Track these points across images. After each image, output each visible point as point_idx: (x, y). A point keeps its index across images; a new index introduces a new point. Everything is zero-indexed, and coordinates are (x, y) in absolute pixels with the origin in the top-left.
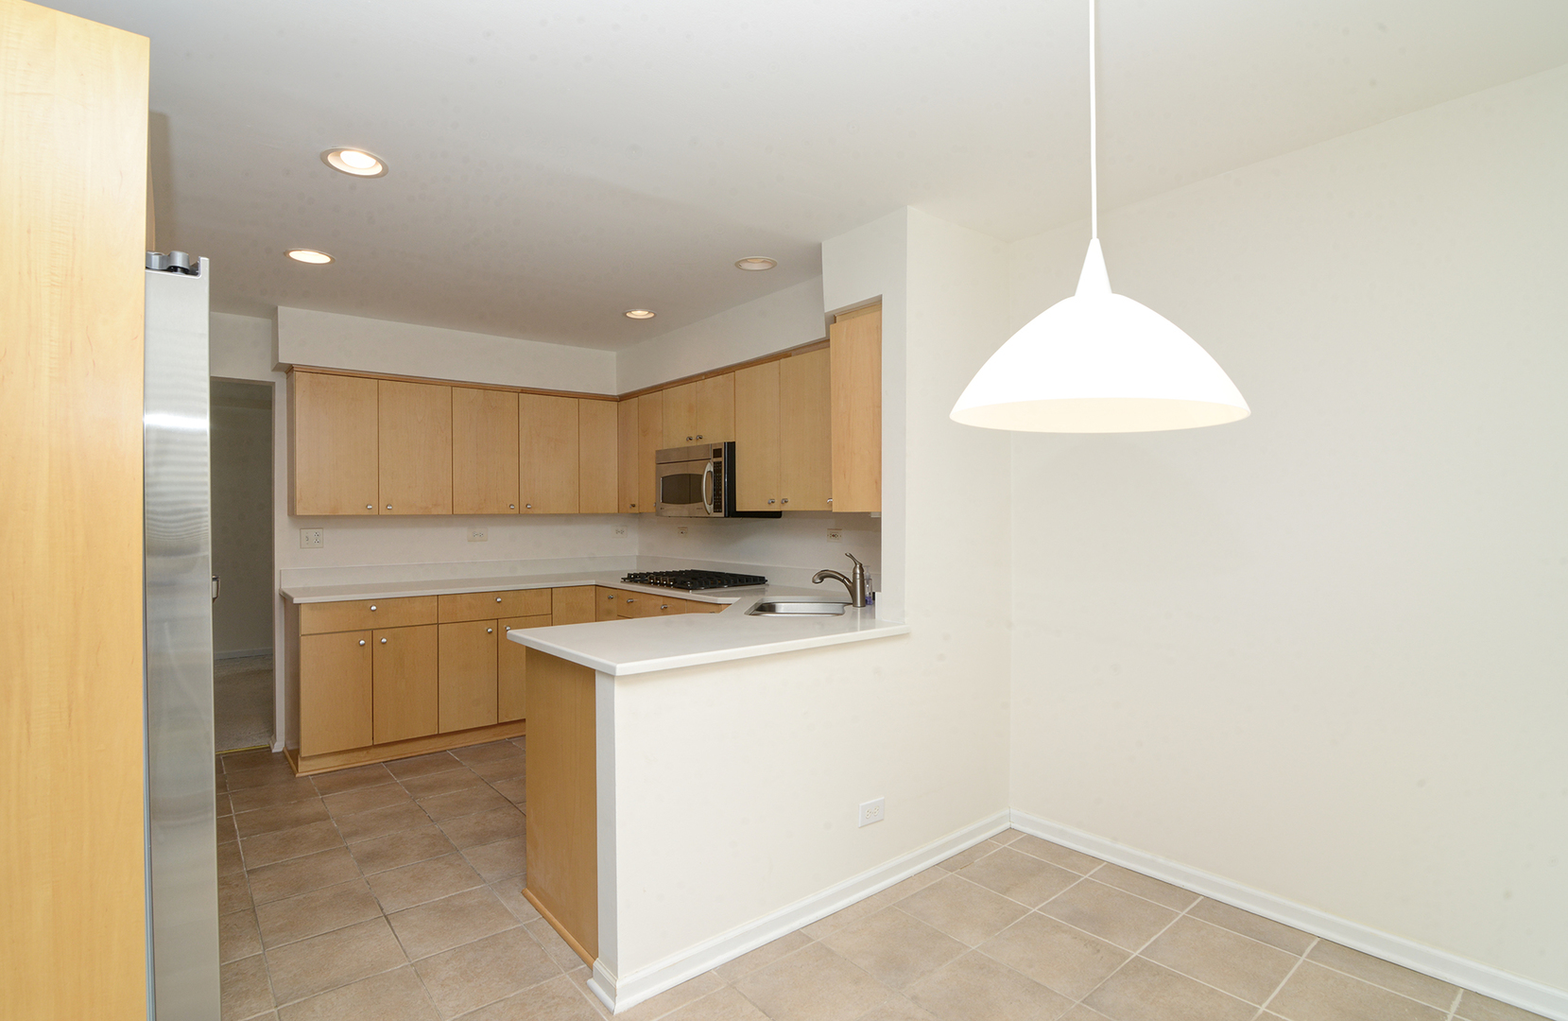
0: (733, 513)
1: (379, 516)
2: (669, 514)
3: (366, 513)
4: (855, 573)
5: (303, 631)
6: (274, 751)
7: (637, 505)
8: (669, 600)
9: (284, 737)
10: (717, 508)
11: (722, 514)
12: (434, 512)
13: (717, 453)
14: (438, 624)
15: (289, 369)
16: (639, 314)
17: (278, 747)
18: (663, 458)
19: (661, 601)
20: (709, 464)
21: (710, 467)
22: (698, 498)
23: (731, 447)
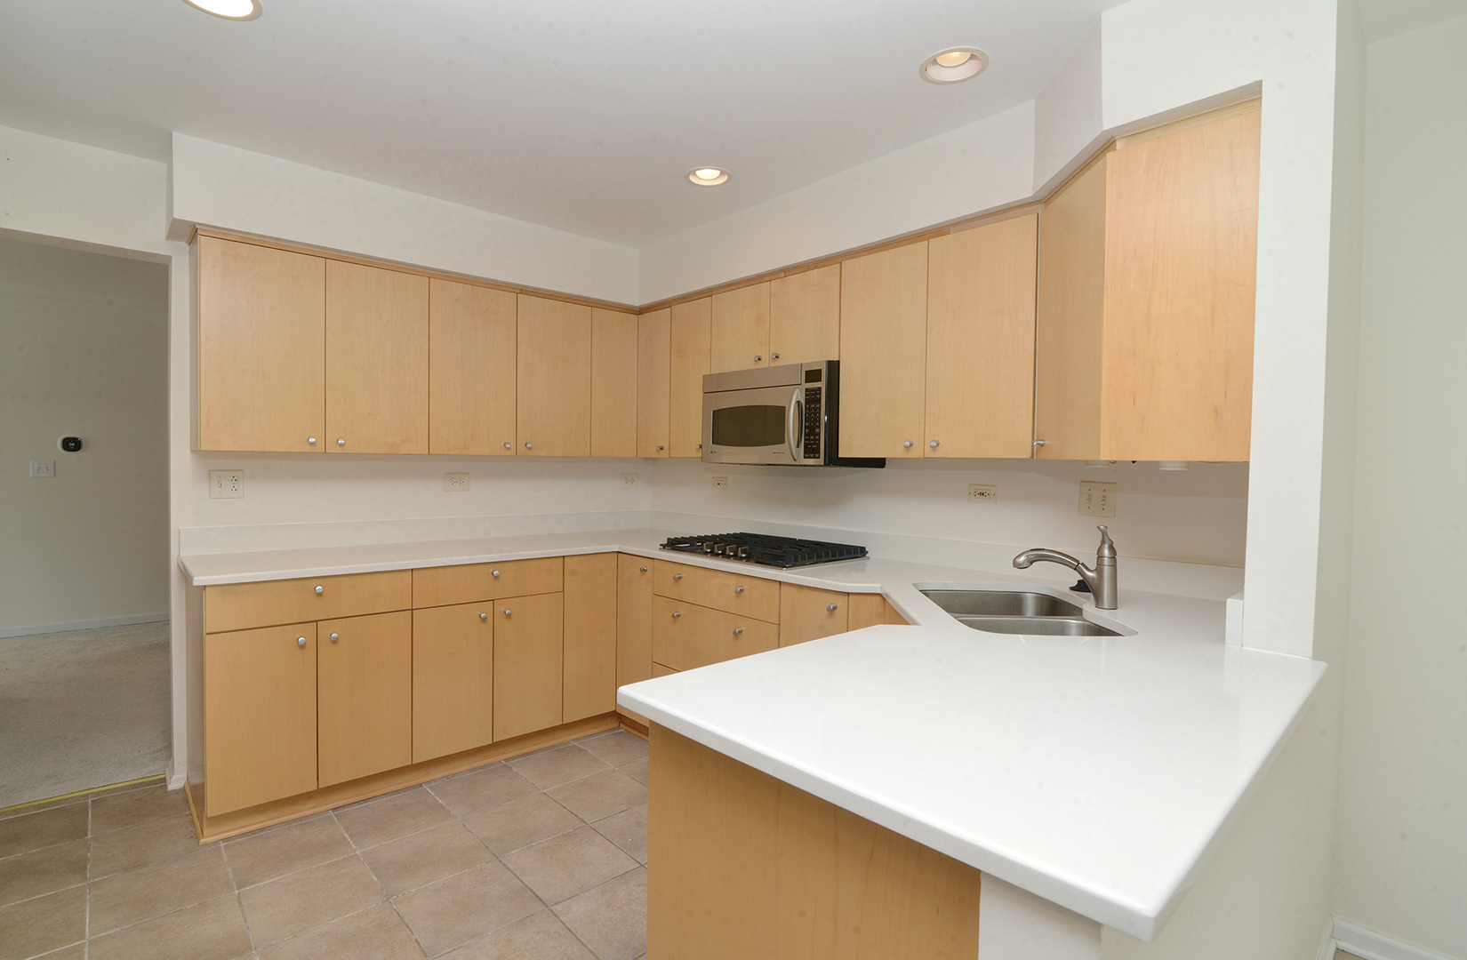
0: (833, 459)
1: (325, 455)
2: (725, 460)
3: (308, 449)
4: (1100, 557)
5: (209, 628)
6: (170, 788)
7: (666, 448)
8: (747, 580)
9: (185, 767)
10: (811, 451)
11: (821, 461)
12: (404, 450)
13: (812, 375)
14: (412, 610)
15: (191, 233)
16: (708, 176)
17: (177, 781)
18: (713, 386)
19: (733, 581)
20: (797, 391)
21: (798, 395)
22: (779, 438)
23: (834, 367)
